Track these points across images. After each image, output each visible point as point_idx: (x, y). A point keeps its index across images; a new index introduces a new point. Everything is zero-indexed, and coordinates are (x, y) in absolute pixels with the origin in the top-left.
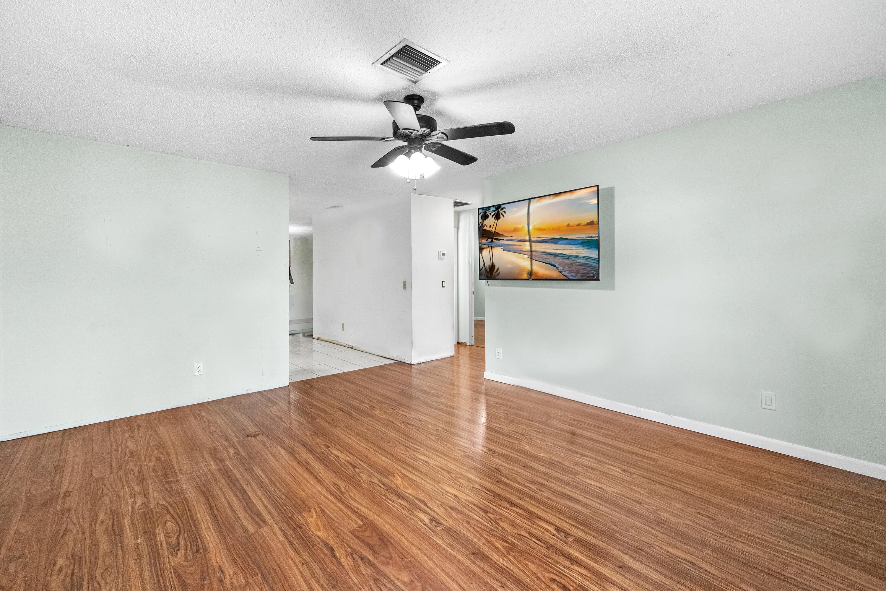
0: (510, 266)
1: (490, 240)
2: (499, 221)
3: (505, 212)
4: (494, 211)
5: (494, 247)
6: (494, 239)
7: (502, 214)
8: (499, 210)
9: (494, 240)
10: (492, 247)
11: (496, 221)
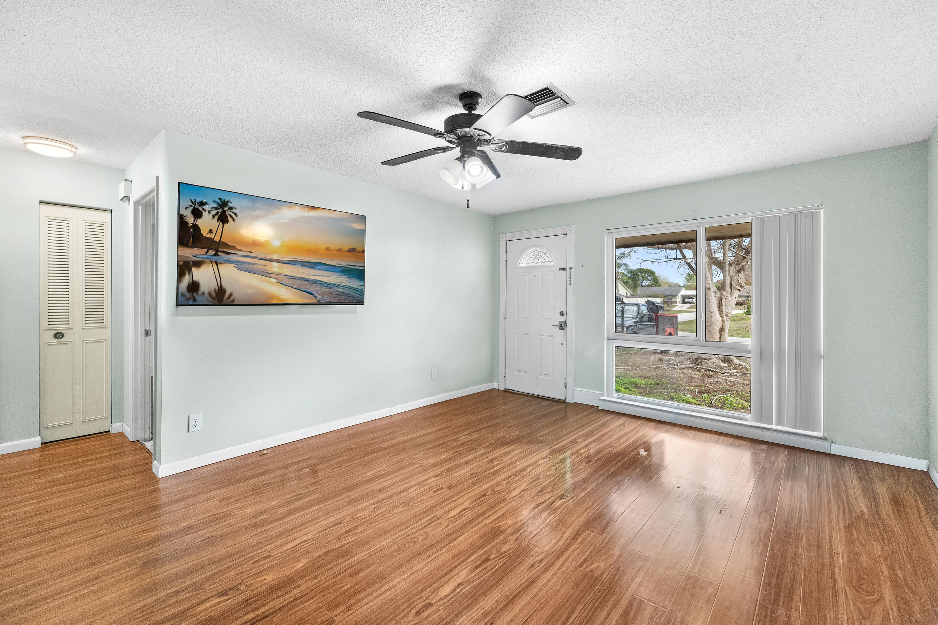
0: (250, 291)
1: (211, 252)
2: (226, 225)
3: (236, 214)
4: (216, 209)
5: (220, 263)
6: (221, 251)
7: (231, 216)
8: (226, 209)
9: (219, 253)
10: (217, 263)
11: (221, 224)
